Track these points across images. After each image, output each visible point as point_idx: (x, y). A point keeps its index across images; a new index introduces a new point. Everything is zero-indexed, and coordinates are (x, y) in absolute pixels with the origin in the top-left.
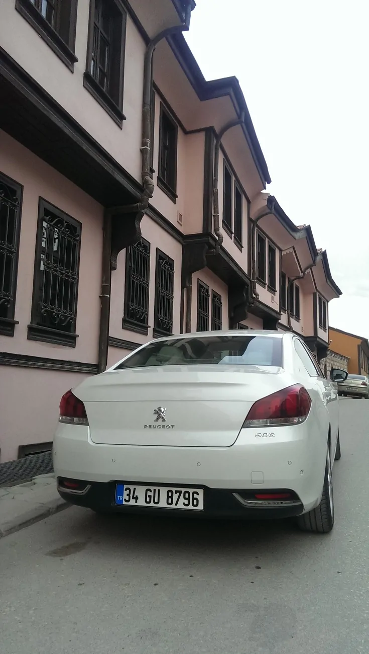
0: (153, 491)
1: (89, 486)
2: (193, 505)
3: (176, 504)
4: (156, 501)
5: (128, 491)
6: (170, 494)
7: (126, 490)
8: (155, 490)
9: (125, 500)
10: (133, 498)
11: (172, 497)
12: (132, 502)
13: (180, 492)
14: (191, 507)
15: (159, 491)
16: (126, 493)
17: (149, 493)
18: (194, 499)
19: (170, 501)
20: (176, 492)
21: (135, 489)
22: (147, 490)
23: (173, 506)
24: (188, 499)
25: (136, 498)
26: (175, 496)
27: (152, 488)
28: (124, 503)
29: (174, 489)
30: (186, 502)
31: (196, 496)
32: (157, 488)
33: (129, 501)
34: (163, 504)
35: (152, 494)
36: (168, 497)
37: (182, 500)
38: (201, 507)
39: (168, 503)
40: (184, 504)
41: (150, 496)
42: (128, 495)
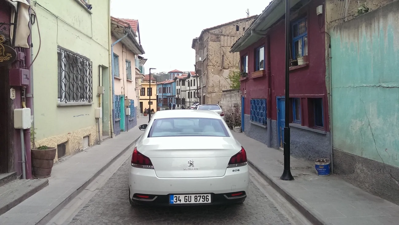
0: (188, 197)
1: (156, 197)
2: (207, 201)
3: (199, 201)
4: (190, 201)
5: (176, 198)
6: (196, 197)
7: (175, 197)
8: (189, 196)
9: (175, 202)
10: (179, 200)
11: (197, 199)
12: (178, 202)
13: (201, 196)
14: (205, 202)
15: (191, 196)
16: (175, 199)
17: (186, 198)
18: (206, 198)
19: (196, 200)
20: (199, 196)
21: (179, 197)
22: (185, 197)
23: (198, 202)
24: (204, 199)
25: (180, 200)
26: (198, 198)
27: (187, 195)
28: (174, 203)
29: (198, 195)
30: (203, 200)
31: (207, 197)
32: (190, 195)
33: (177, 202)
34: (193, 202)
35: (187, 198)
36: (195, 199)
37: (201, 199)
38: (210, 201)
39: (195, 201)
40: (203, 201)
41: (187, 199)
42: (176, 199)
